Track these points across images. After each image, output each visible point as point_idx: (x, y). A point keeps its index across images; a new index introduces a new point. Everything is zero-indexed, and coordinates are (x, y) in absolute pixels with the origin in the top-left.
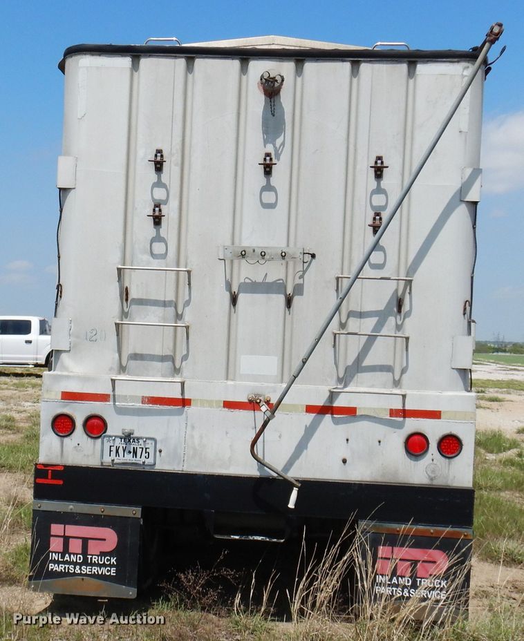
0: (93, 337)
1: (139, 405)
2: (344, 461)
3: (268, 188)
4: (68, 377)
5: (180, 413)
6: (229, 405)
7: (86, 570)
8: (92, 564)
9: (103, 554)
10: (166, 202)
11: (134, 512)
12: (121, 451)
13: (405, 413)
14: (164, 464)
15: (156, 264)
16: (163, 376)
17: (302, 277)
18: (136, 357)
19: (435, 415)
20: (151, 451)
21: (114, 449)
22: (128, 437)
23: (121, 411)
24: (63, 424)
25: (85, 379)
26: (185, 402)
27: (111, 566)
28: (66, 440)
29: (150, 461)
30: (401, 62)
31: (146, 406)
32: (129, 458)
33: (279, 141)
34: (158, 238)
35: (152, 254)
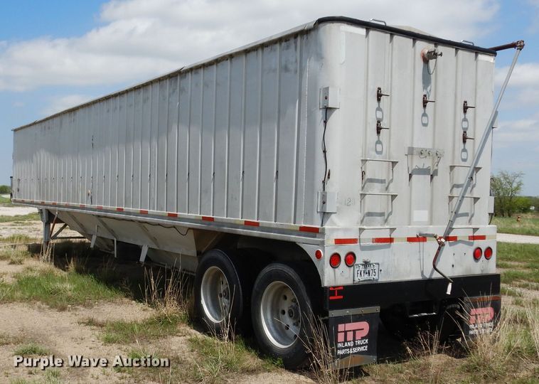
0: (348, 203)
1: (371, 244)
2: (453, 266)
3: (424, 115)
4: (338, 229)
5: (389, 247)
6: (410, 240)
7: (355, 350)
8: (358, 346)
9: (363, 338)
10: (382, 119)
11: (377, 309)
12: (362, 273)
13: (474, 238)
14: (383, 279)
15: (378, 157)
16: (381, 225)
17: (437, 165)
18: (369, 214)
19: (483, 238)
20: (376, 271)
21: (359, 272)
22: (366, 264)
23: (363, 248)
24: (335, 260)
25: (346, 230)
26: (391, 240)
27: (365, 345)
28: (336, 270)
29: (376, 277)
30: (472, 52)
31: (375, 244)
32: (366, 277)
33: (429, 88)
34: (379, 142)
35: (376, 152)
